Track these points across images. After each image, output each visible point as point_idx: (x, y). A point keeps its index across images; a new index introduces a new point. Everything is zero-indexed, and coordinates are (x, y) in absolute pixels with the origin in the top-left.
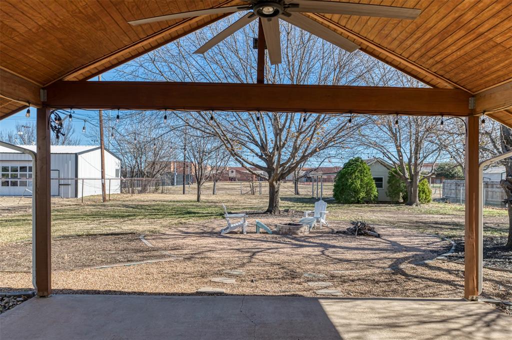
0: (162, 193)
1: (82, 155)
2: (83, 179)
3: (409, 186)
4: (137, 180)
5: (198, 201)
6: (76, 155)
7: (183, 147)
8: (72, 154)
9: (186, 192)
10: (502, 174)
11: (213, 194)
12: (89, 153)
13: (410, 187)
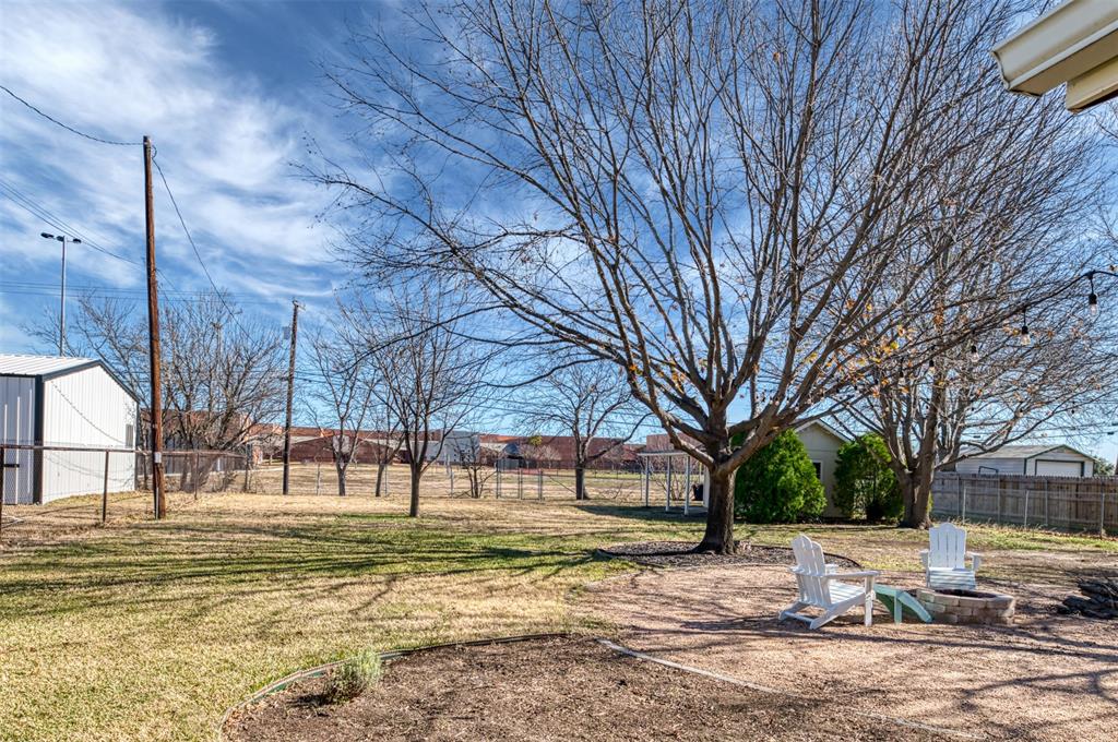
0: (245, 489)
1: (57, 381)
2: (107, 452)
3: (908, 484)
4: (186, 456)
5: (413, 513)
6: (39, 381)
7: (287, 375)
8: (26, 376)
9: (291, 489)
10: (1026, 460)
11: (378, 494)
12: (70, 376)
13: (910, 486)
